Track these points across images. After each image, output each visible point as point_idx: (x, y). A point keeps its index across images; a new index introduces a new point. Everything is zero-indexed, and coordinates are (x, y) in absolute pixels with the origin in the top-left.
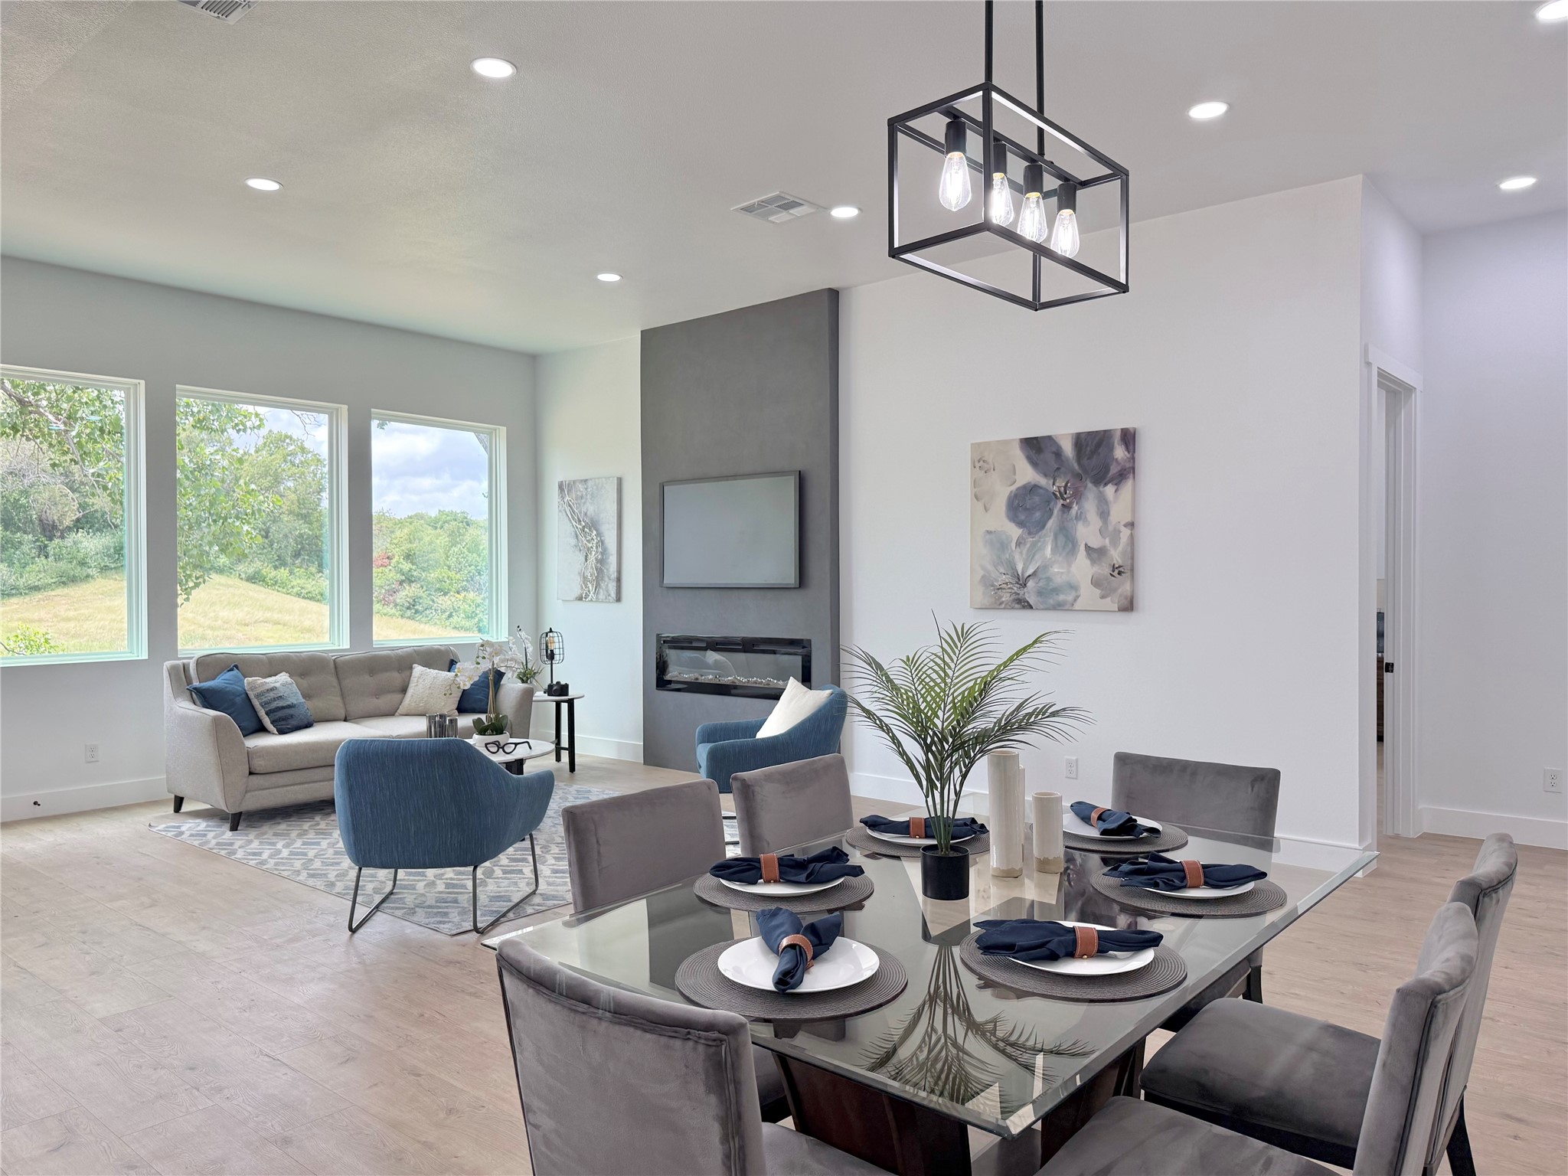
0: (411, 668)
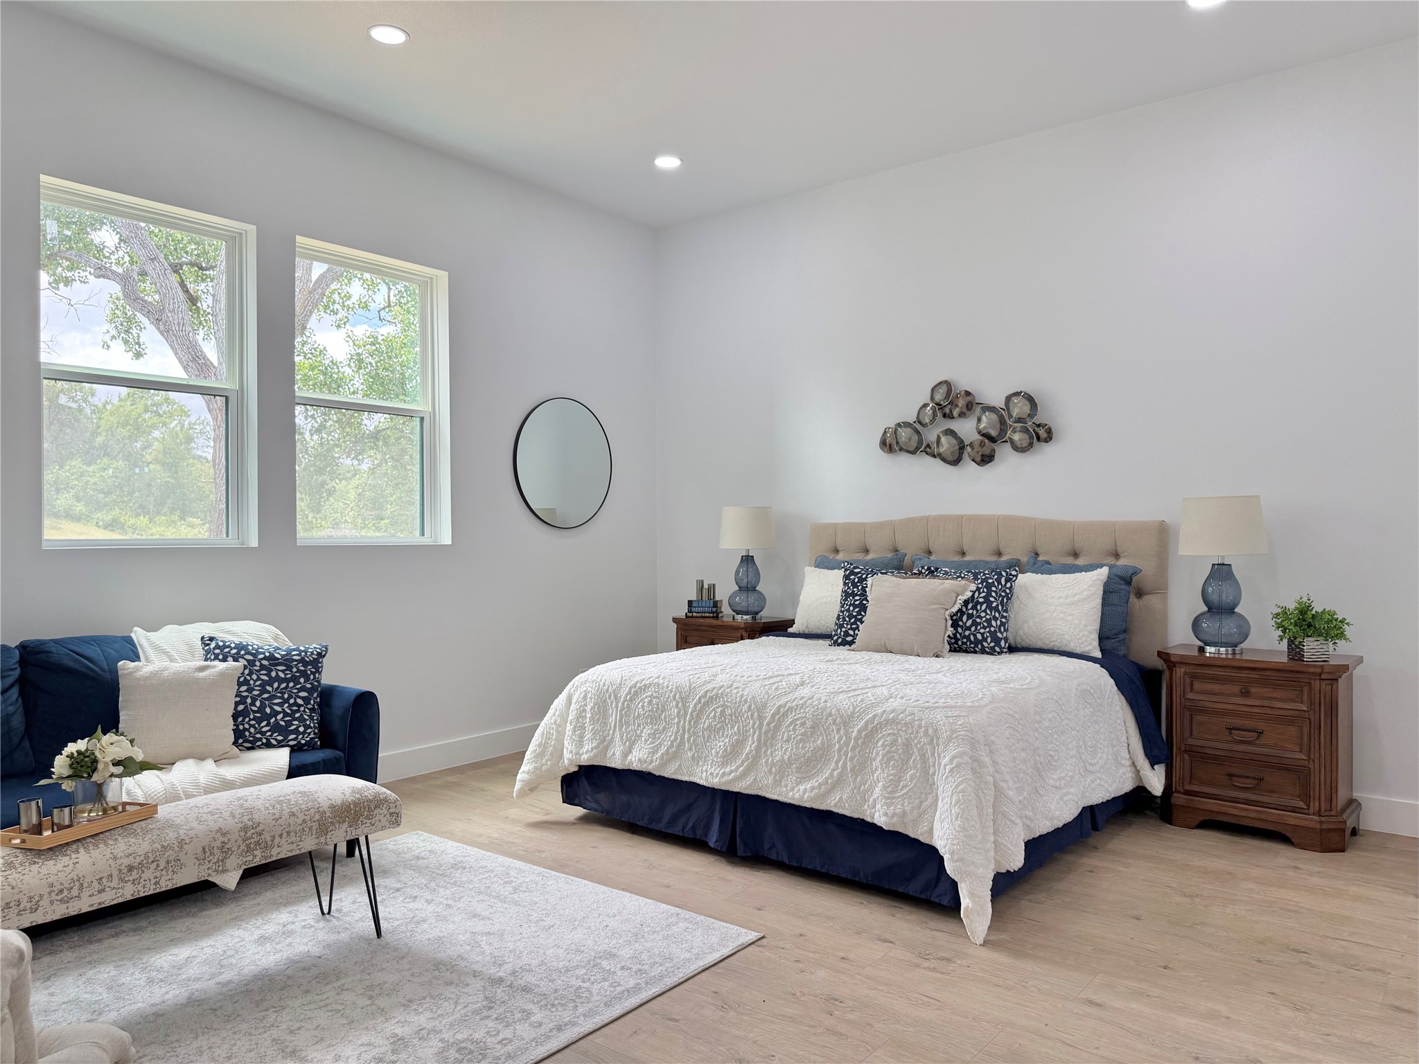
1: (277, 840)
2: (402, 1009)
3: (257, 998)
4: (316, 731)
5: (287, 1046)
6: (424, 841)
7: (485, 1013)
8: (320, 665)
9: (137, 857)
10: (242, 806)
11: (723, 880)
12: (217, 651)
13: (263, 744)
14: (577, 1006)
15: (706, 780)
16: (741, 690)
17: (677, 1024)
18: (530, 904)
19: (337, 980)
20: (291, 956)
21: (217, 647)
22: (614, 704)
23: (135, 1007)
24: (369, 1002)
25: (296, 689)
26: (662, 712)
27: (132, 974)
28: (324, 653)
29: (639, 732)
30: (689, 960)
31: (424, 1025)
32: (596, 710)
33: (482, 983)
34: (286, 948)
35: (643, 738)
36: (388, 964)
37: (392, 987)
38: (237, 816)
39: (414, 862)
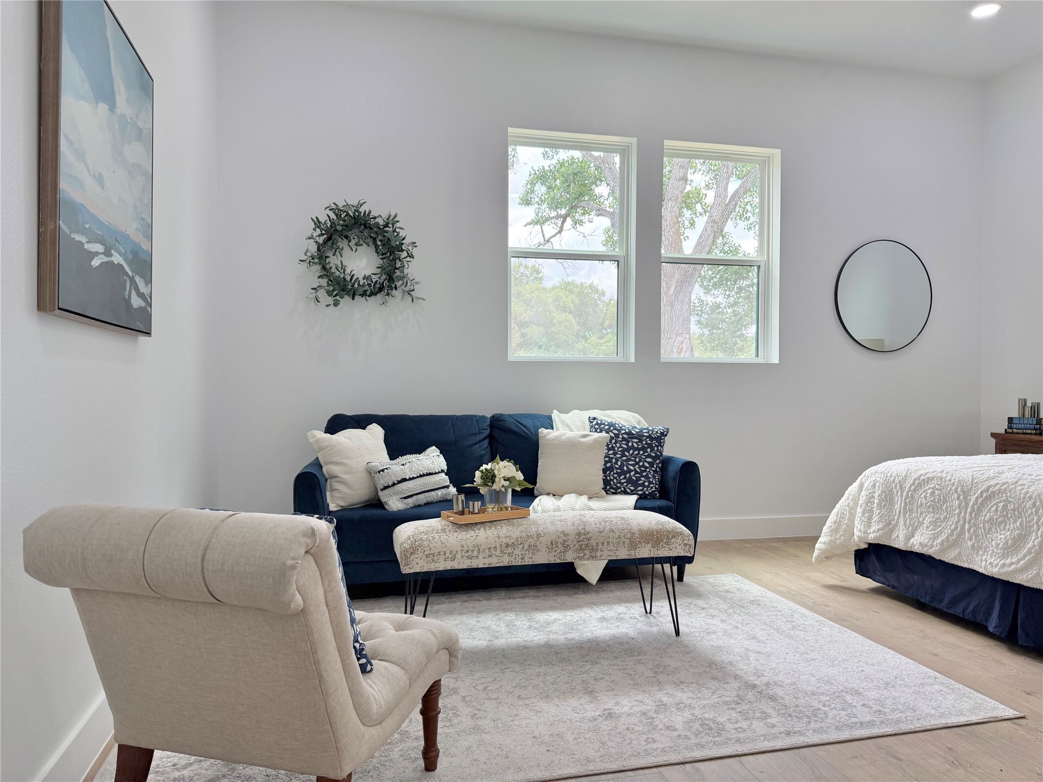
1: (600, 546)
2: (673, 686)
3: (584, 653)
4: (657, 486)
5: (589, 687)
6: (736, 581)
7: (733, 706)
8: (662, 441)
9: (512, 539)
10: (581, 519)
11: (997, 661)
12: (597, 427)
13: (622, 491)
14: (810, 722)
15: (985, 568)
16: (1026, 487)
17: (900, 763)
18: (801, 640)
19: (638, 656)
20: (616, 633)
21: (597, 424)
22: (899, 493)
23: (515, 639)
24: (653, 675)
25: (644, 456)
26: (944, 503)
27: (523, 621)
28: (665, 433)
29: (921, 519)
30: (932, 716)
31: (684, 701)
32: (883, 497)
33: (739, 685)
34: (615, 628)
35: (925, 525)
36: (676, 654)
37: (672, 670)
38: (576, 525)
39: (723, 593)
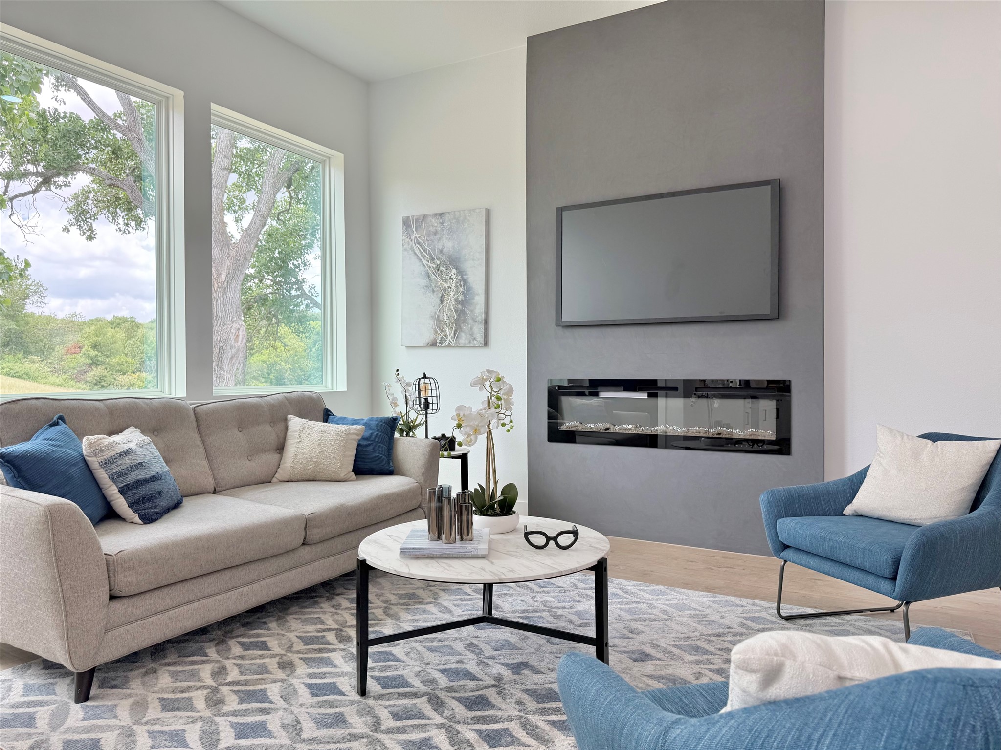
0: (286, 420)
